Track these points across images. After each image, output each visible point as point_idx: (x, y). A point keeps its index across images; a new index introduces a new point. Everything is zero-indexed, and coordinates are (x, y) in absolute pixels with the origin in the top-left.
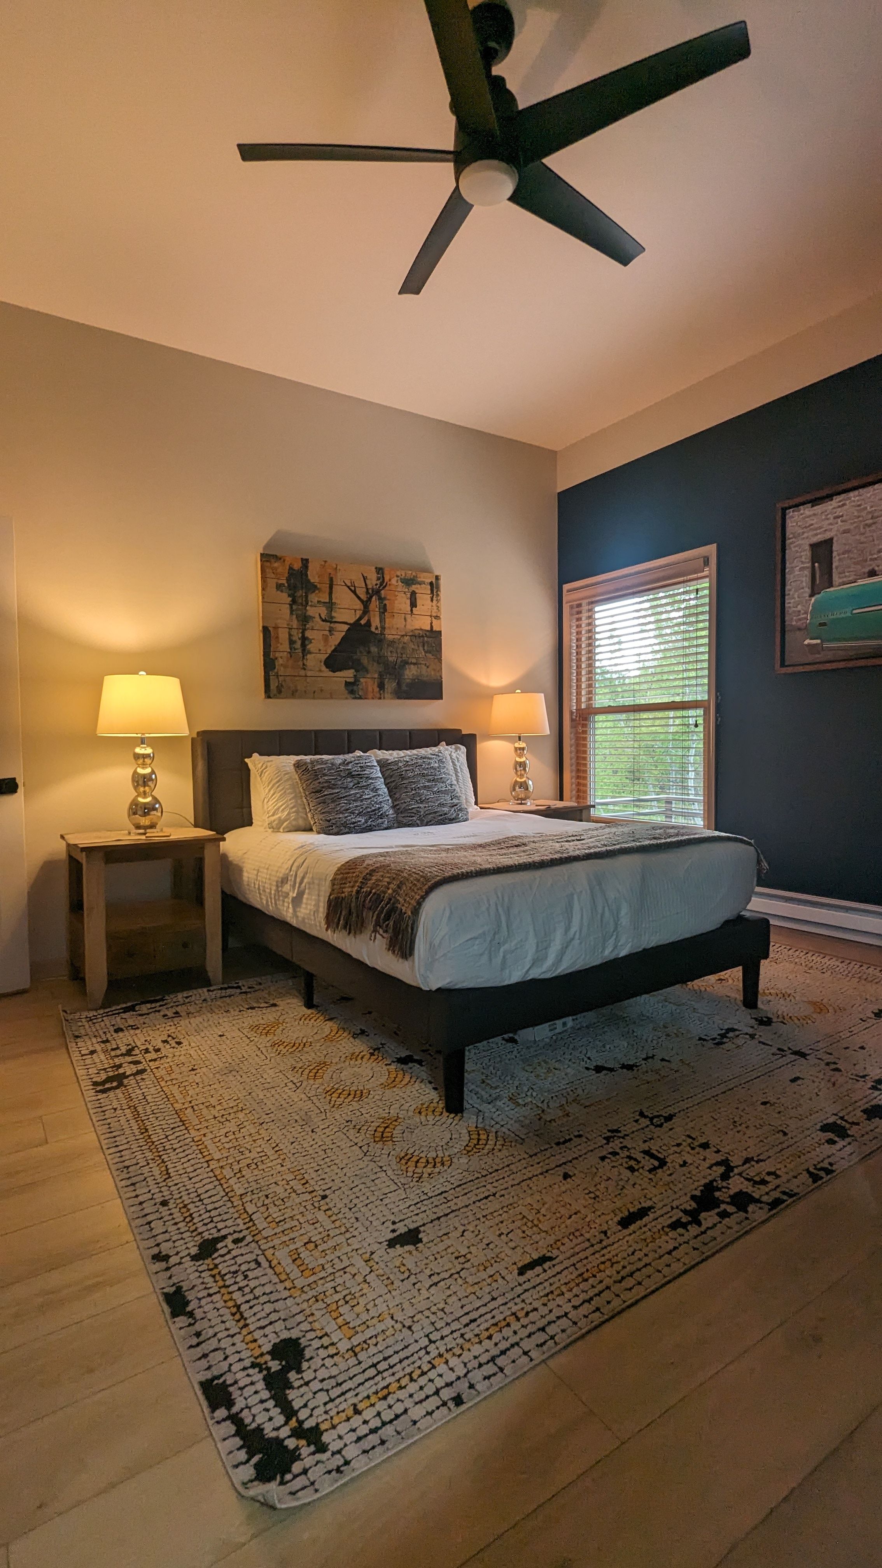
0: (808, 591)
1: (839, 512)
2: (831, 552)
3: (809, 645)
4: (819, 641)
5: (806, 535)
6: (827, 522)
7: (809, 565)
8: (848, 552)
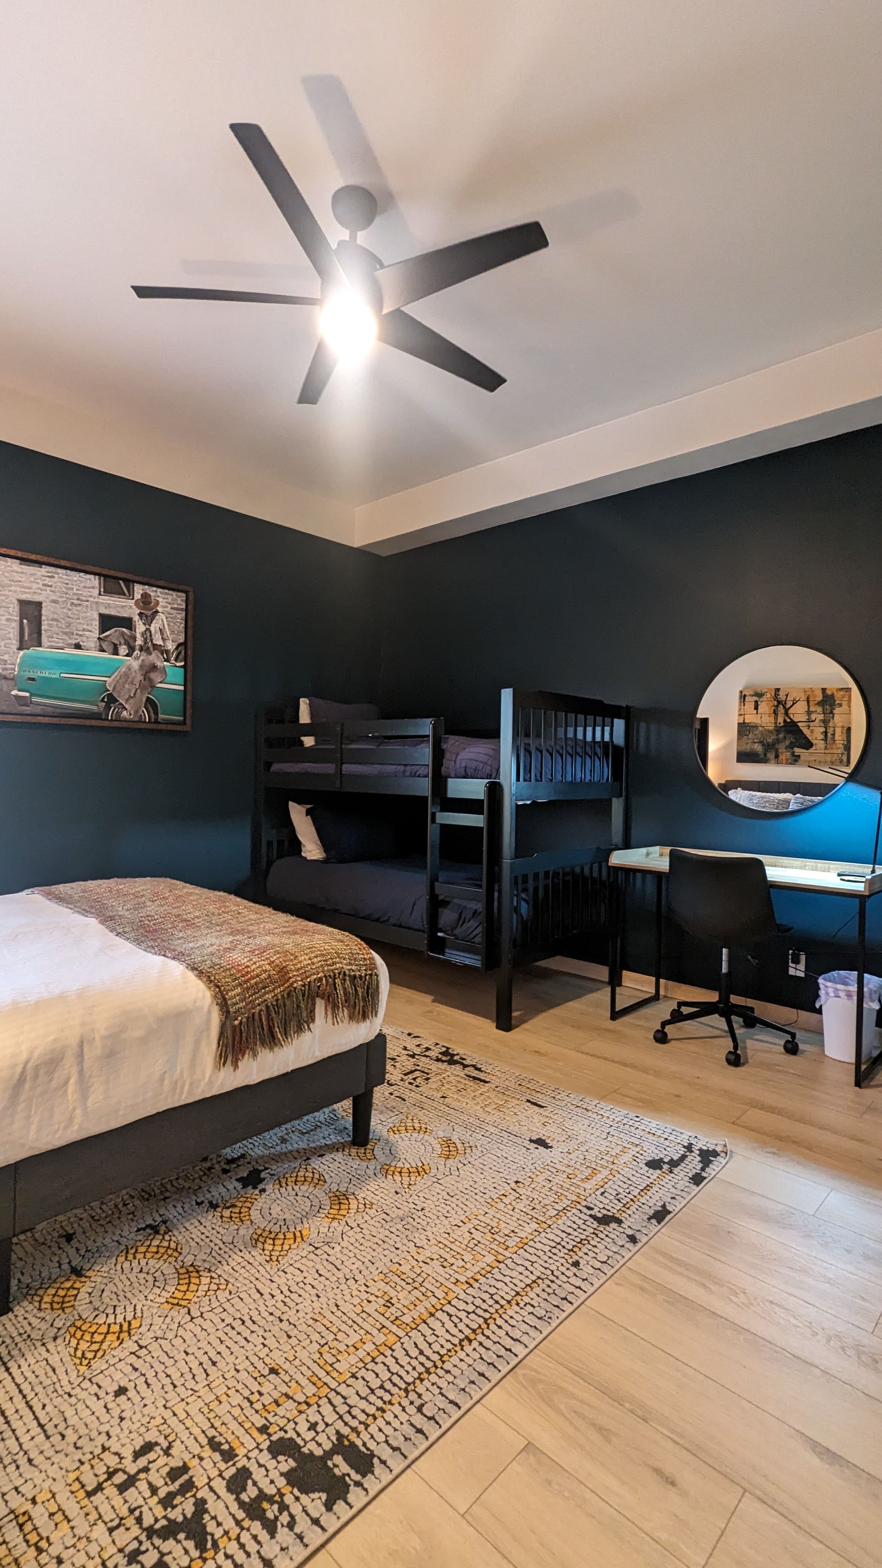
0: (15, 643)
1: (48, 581)
2: (40, 615)
3: (16, 696)
4: (27, 694)
5: (13, 588)
6: (37, 586)
7: (17, 618)
8: (57, 620)
